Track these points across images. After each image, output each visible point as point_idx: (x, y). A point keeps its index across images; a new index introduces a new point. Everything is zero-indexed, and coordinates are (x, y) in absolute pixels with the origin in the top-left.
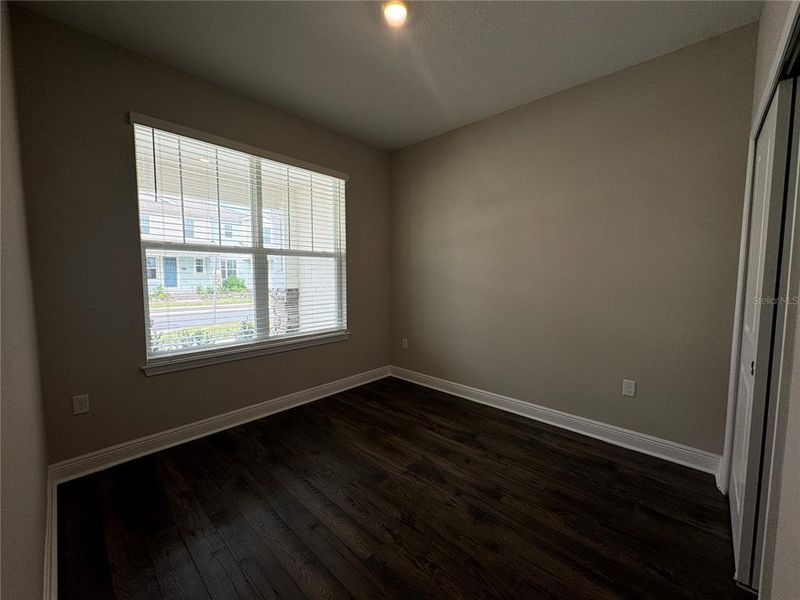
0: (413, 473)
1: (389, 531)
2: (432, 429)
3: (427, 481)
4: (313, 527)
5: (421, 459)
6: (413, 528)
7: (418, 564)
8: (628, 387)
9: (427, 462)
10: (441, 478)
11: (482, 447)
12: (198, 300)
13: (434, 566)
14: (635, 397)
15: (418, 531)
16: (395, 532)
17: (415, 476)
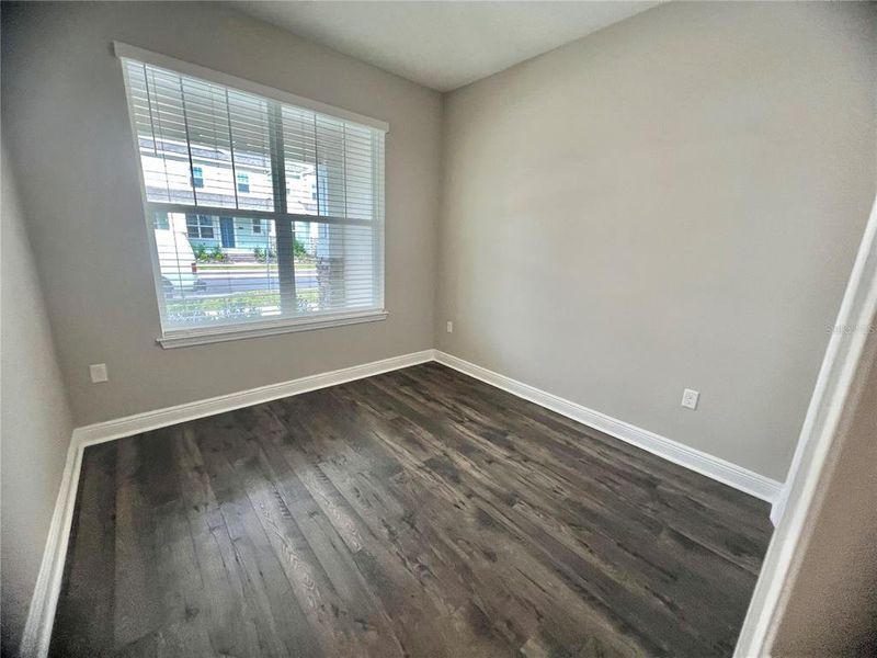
0: (428, 469)
1: (386, 526)
2: (461, 422)
3: (441, 478)
4: (312, 515)
5: (442, 454)
6: (413, 526)
7: (408, 563)
8: (689, 397)
9: (447, 459)
10: (456, 477)
11: (510, 448)
12: (256, 264)
13: (422, 567)
14: (696, 409)
15: (416, 530)
16: (394, 528)
17: (430, 473)
